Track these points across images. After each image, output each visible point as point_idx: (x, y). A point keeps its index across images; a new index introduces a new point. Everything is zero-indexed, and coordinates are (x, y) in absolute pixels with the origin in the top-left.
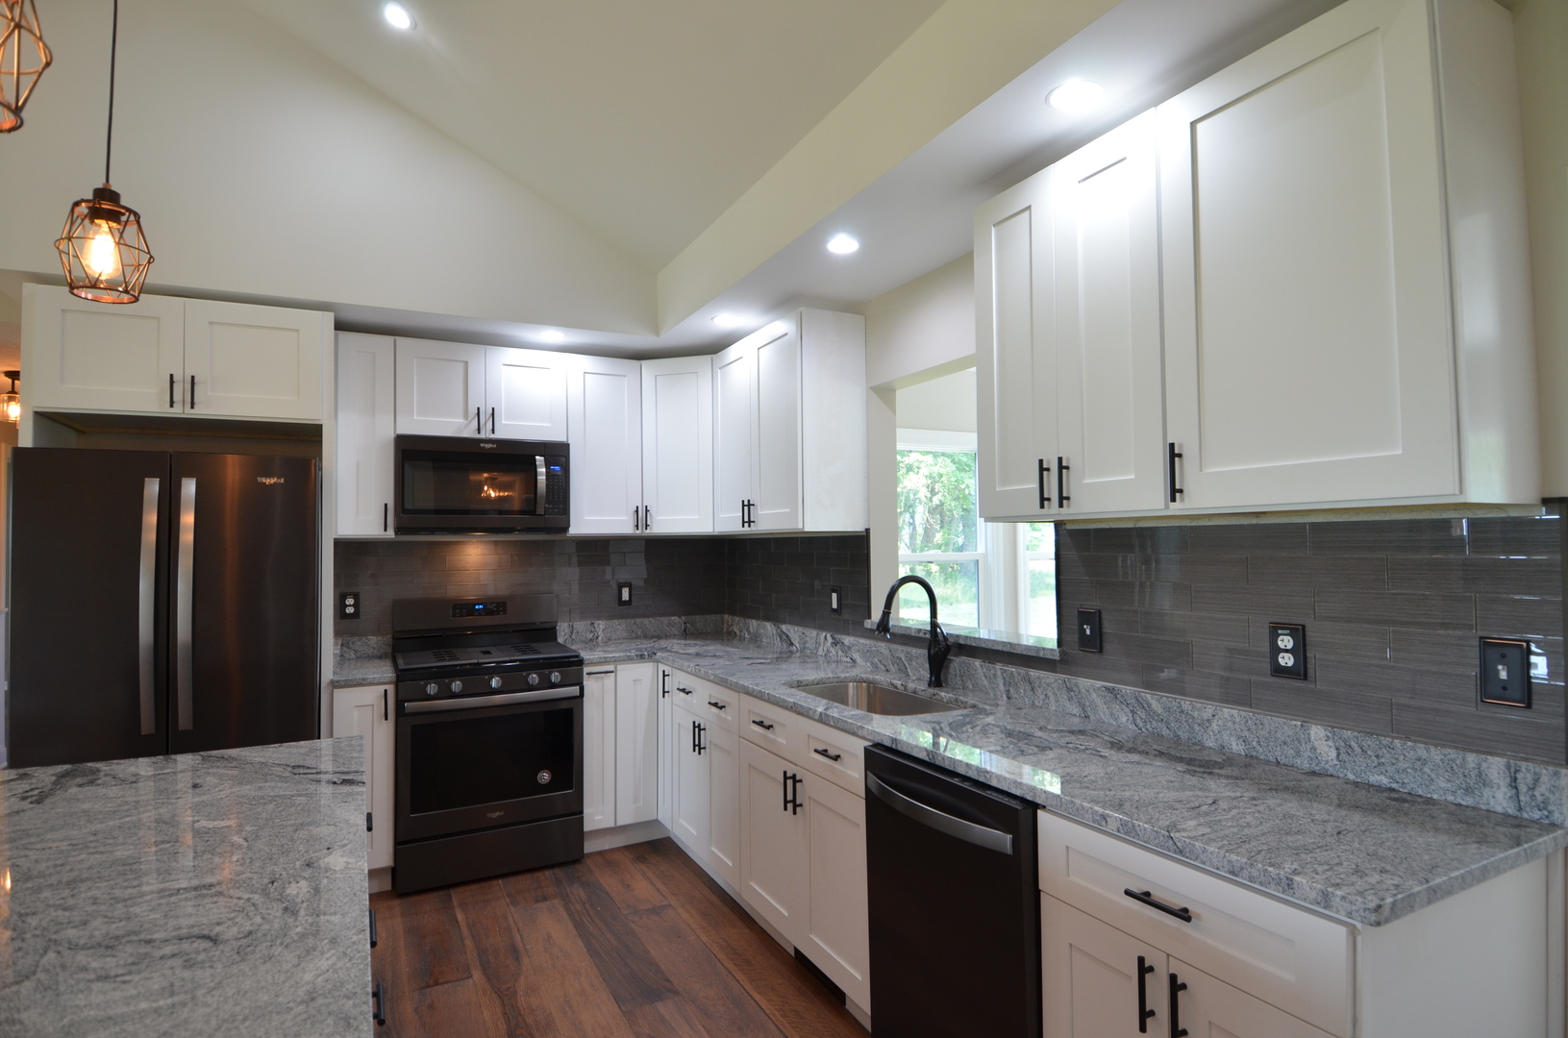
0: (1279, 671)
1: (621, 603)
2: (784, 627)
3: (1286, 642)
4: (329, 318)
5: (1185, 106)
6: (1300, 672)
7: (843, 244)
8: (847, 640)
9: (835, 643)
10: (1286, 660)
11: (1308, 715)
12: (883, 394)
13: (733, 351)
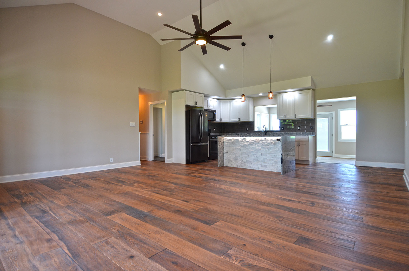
0: (298, 129)
1: (214, 131)
2: (237, 133)
3: (299, 127)
4: (203, 95)
5: (297, 92)
6: (300, 129)
7: (261, 94)
8: (250, 133)
9: (248, 134)
10: (299, 129)
11: (300, 132)
12: (254, 107)
13: (234, 100)
